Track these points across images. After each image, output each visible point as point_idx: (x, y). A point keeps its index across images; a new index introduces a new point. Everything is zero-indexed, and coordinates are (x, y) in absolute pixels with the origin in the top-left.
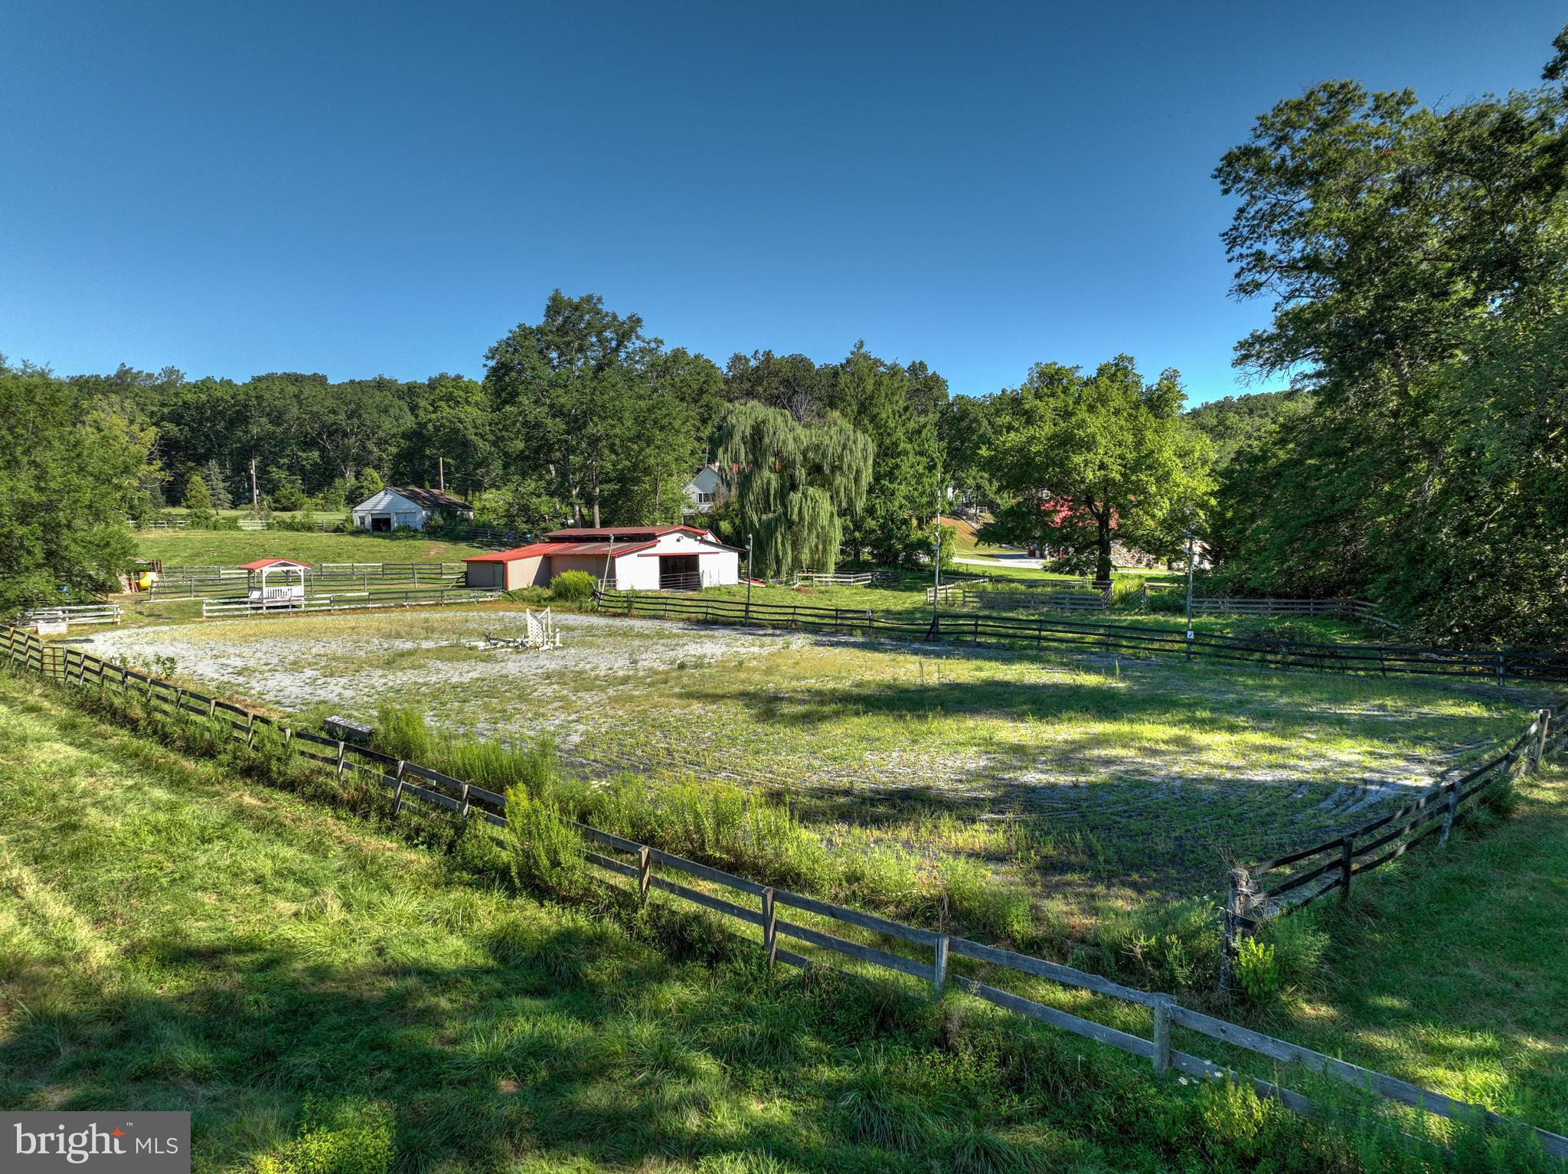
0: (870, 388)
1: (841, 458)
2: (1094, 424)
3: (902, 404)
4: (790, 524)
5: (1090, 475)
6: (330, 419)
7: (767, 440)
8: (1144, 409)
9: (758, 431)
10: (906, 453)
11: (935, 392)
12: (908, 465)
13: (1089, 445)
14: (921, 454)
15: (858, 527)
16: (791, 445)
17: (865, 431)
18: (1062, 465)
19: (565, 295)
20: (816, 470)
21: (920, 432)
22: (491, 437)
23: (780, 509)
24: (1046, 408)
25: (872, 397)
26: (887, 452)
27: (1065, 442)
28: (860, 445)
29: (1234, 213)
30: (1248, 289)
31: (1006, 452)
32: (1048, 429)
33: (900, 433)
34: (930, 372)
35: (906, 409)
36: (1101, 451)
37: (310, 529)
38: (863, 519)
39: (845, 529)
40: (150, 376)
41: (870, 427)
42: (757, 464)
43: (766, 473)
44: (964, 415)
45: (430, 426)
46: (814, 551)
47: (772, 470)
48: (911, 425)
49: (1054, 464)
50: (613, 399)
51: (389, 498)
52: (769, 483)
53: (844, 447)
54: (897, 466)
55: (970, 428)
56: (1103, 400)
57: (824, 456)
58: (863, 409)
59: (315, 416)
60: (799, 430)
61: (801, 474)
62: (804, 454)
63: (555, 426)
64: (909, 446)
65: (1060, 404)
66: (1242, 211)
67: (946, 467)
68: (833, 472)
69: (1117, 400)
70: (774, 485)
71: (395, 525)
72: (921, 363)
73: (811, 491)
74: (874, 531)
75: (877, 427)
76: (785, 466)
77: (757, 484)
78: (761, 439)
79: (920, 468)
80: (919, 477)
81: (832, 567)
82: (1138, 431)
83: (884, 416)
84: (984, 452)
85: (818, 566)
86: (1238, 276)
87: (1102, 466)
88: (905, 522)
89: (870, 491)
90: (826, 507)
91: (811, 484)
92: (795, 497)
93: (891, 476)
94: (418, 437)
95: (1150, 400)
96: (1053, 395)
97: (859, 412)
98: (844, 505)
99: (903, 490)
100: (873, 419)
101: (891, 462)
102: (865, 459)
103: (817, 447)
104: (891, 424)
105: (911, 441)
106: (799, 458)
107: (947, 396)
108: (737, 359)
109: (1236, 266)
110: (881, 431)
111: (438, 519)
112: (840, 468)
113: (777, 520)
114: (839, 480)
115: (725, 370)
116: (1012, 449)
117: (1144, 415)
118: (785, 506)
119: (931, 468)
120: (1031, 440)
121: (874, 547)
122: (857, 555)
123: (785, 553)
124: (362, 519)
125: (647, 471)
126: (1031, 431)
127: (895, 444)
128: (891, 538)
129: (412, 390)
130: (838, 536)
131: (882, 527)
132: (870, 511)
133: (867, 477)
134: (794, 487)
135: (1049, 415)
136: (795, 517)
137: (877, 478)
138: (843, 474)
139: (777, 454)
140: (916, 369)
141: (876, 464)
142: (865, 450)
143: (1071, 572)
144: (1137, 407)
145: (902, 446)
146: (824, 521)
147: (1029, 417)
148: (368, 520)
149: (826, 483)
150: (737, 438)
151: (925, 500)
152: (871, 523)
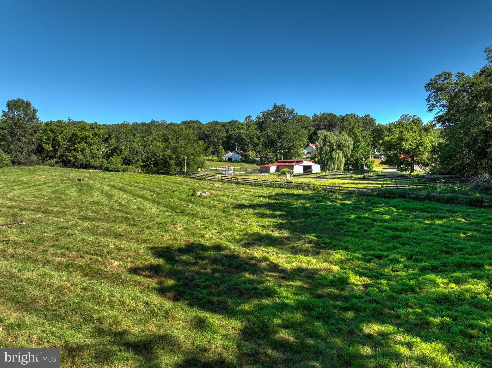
0: (352, 125)
1: (345, 143)
2: (408, 135)
3: (361, 129)
4: (333, 159)
5: (407, 147)
6: (207, 133)
7: (327, 140)
8: (423, 131)
9: (325, 137)
10: (362, 142)
11: (372, 123)
12: (362, 145)
13: (407, 140)
14: (365, 142)
15: (349, 160)
16: (333, 141)
17: (351, 137)
18: (400, 145)
19: (277, 105)
20: (339, 146)
21: (365, 136)
22: (249, 138)
23: (330, 156)
24: (397, 131)
25: (353, 128)
26: (356, 141)
27: (401, 139)
28: (350, 141)
29: (428, 95)
30: (431, 110)
31: (386, 142)
32: (397, 136)
33: (360, 137)
34: (371, 117)
35: (362, 130)
36: (410, 141)
37: (213, 161)
38: (350, 158)
39: (346, 161)
40: (158, 122)
41: (352, 135)
42: (324, 145)
43: (327, 147)
44: (380, 130)
45: (233, 135)
46: (338, 165)
47: (328, 146)
48: (363, 135)
49: (398, 145)
50: (288, 130)
51: (232, 153)
52: (327, 150)
53: (346, 141)
54: (359, 145)
55: (381, 133)
56: (412, 129)
57: (341, 143)
58: (351, 131)
59: (204, 133)
60: (335, 137)
61: (335, 147)
62: (336, 142)
63: (274, 136)
64: (362, 140)
65: (401, 130)
66: (430, 95)
67: (372, 145)
68: (343, 147)
69: (415, 128)
70: (328, 150)
71: (233, 160)
72: (368, 115)
73: (337, 151)
74: (353, 161)
75: (354, 136)
76: (331, 146)
77: (324, 150)
78: (326, 139)
79: (365, 146)
80: (365, 148)
81: (342, 169)
82: (421, 136)
83: (356, 132)
84: (381, 142)
85: (339, 169)
86: (428, 108)
87: (410, 145)
88: (361, 159)
89: (352, 151)
90: (341, 155)
91: (337, 149)
92: (334, 152)
93: (357, 147)
94: (229, 138)
95: (425, 128)
96: (399, 128)
97: (350, 132)
98: (345, 154)
99: (361, 151)
100: (353, 133)
101: (358, 144)
102: (351, 144)
103: (339, 141)
104: (358, 134)
105: (363, 138)
106: (335, 144)
107: (376, 124)
108: (315, 115)
109: (428, 106)
110: (355, 136)
111: (243, 158)
112: (344, 146)
113: (329, 158)
114: (344, 149)
115: (312, 118)
116: (387, 141)
117: (423, 132)
118: (331, 155)
119: (368, 145)
120: (392, 139)
121: (353, 165)
122: (348, 167)
123: (331, 165)
124: (226, 158)
125: (295, 147)
126: (393, 137)
127: (359, 140)
128: (357, 163)
129: (224, 125)
130: (344, 162)
131: (355, 160)
132: (352, 156)
133: (351, 147)
134: (333, 150)
135: (398, 133)
136: (334, 157)
137: (354, 148)
138: (345, 147)
139: (330, 143)
140: (367, 116)
141: (353, 144)
142: (351, 141)
143: (403, 171)
144: (421, 130)
145: (361, 140)
146: (341, 158)
147: (393, 133)
148: (227, 159)
149: (341, 150)
150: (320, 139)
151: (366, 153)
152: (352, 159)
